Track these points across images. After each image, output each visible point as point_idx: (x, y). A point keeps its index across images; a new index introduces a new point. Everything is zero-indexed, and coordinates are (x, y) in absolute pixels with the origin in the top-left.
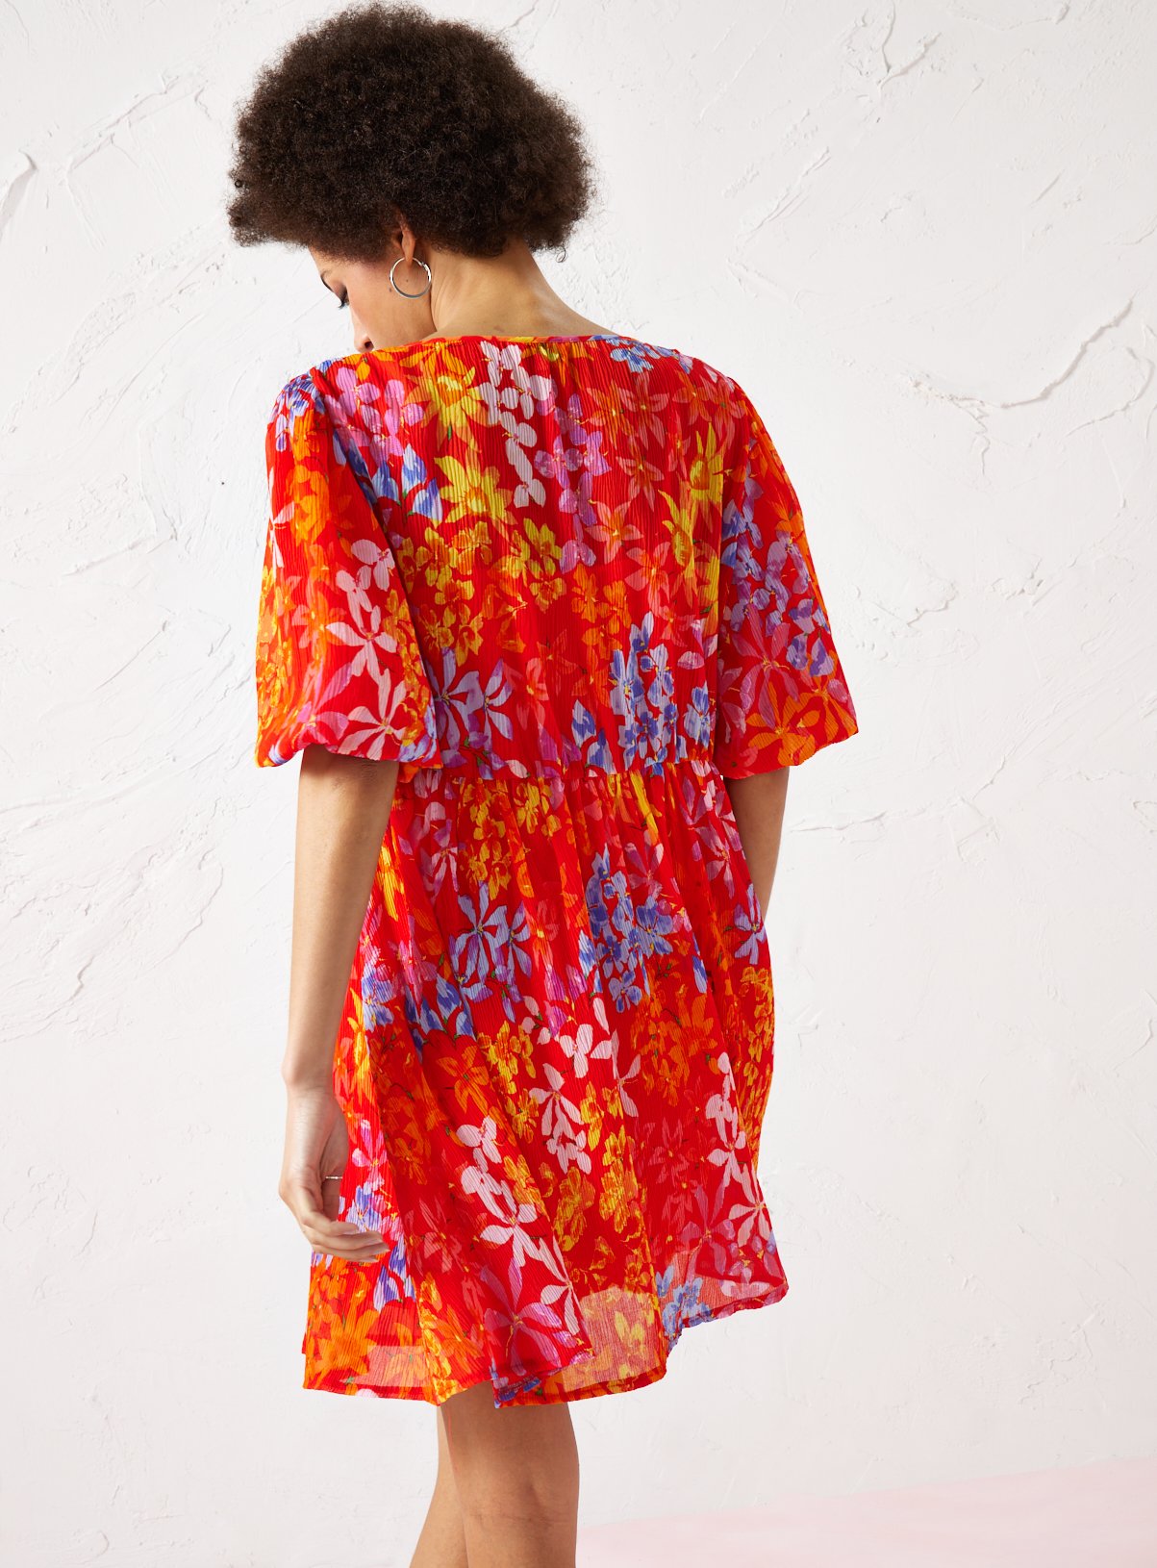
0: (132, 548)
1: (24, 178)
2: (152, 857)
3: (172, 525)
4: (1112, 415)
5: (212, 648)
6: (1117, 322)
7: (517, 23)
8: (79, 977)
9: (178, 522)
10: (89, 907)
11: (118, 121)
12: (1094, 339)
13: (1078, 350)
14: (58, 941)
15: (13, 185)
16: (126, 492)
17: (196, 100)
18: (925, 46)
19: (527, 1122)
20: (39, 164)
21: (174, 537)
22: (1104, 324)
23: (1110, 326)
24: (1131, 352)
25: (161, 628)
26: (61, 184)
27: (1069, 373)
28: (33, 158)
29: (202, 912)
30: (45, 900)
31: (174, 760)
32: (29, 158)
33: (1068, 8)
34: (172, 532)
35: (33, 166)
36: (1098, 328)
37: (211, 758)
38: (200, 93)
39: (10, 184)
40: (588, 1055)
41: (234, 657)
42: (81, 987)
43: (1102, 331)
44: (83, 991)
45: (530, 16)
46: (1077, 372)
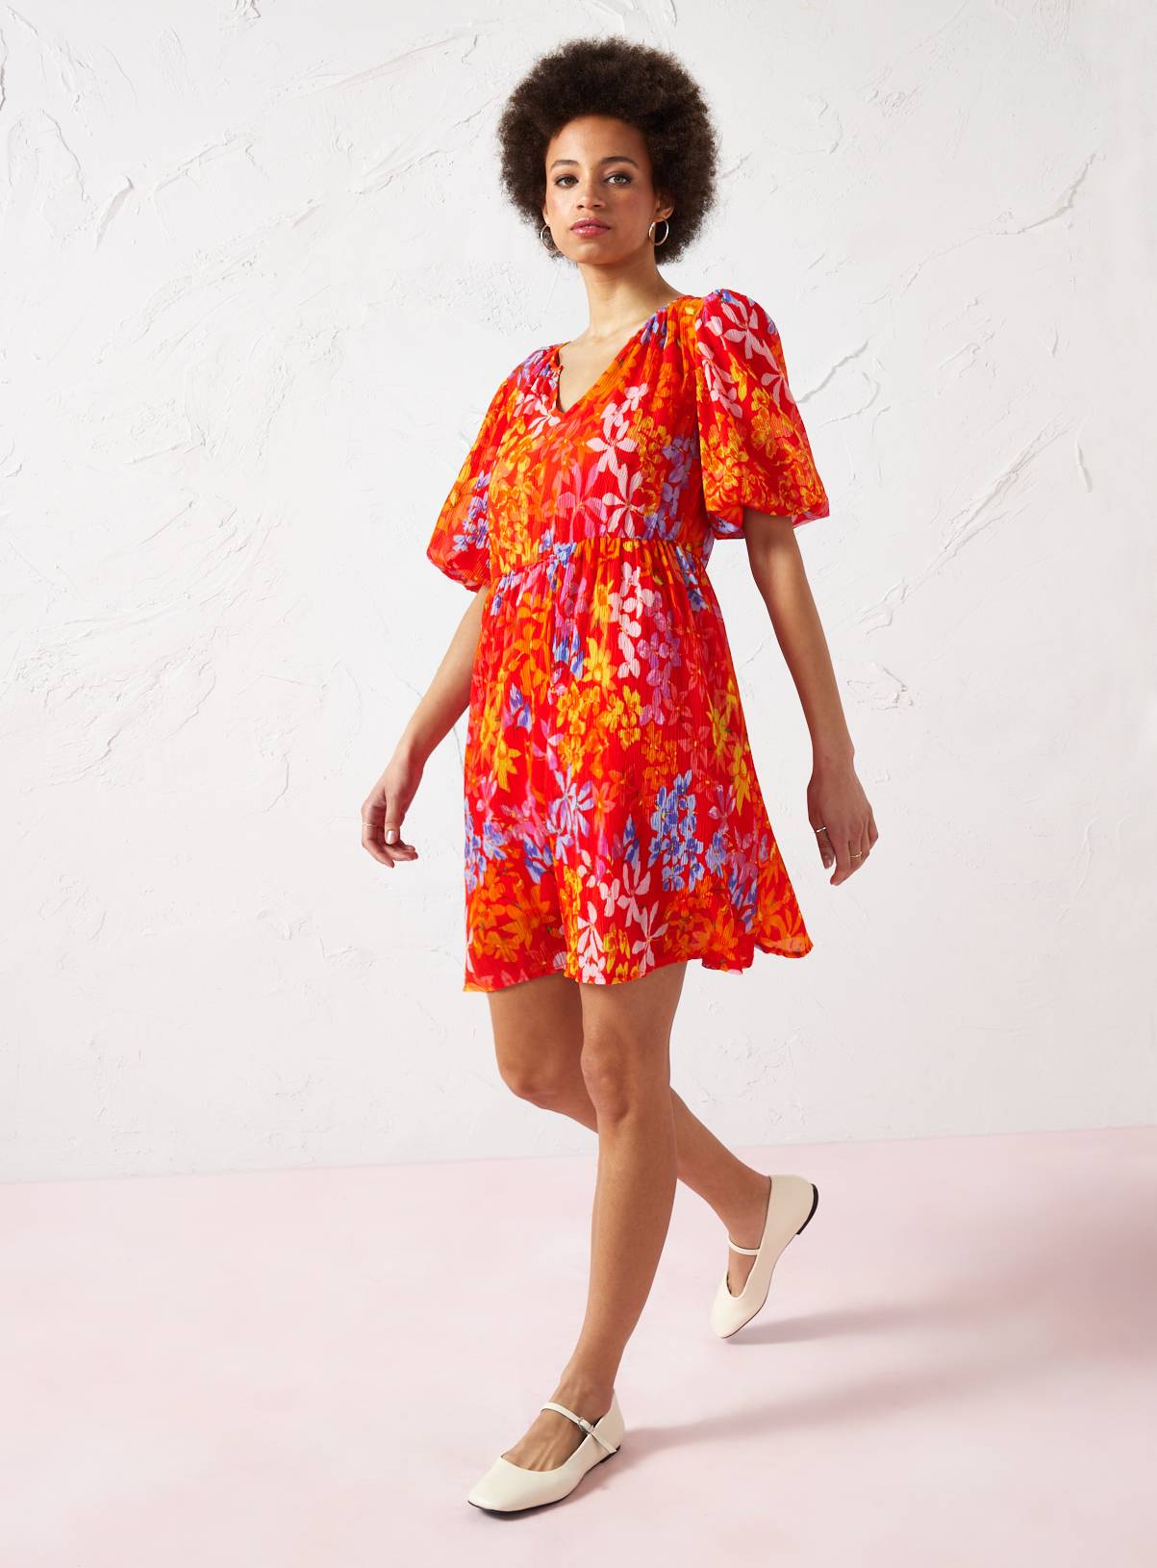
1: (124, 193)
2: (167, 664)
4: (849, 417)
6: (857, 355)
7: (468, 121)
8: (109, 743)
10: (120, 695)
11: (192, 161)
12: (840, 365)
13: (830, 371)
14: (96, 717)
15: (116, 197)
17: (246, 151)
18: (741, 161)
20: (135, 185)
21: (204, 444)
22: (848, 355)
23: (851, 357)
24: (865, 375)
25: (188, 506)
26: (149, 199)
27: (823, 385)
28: (132, 180)
29: (198, 705)
30: (90, 688)
32: (129, 180)
33: (837, 144)
35: (131, 186)
36: (844, 357)
38: (249, 147)
39: (114, 195)
42: (110, 751)
43: (846, 359)
44: (110, 753)
45: (477, 116)
46: (829, 385)
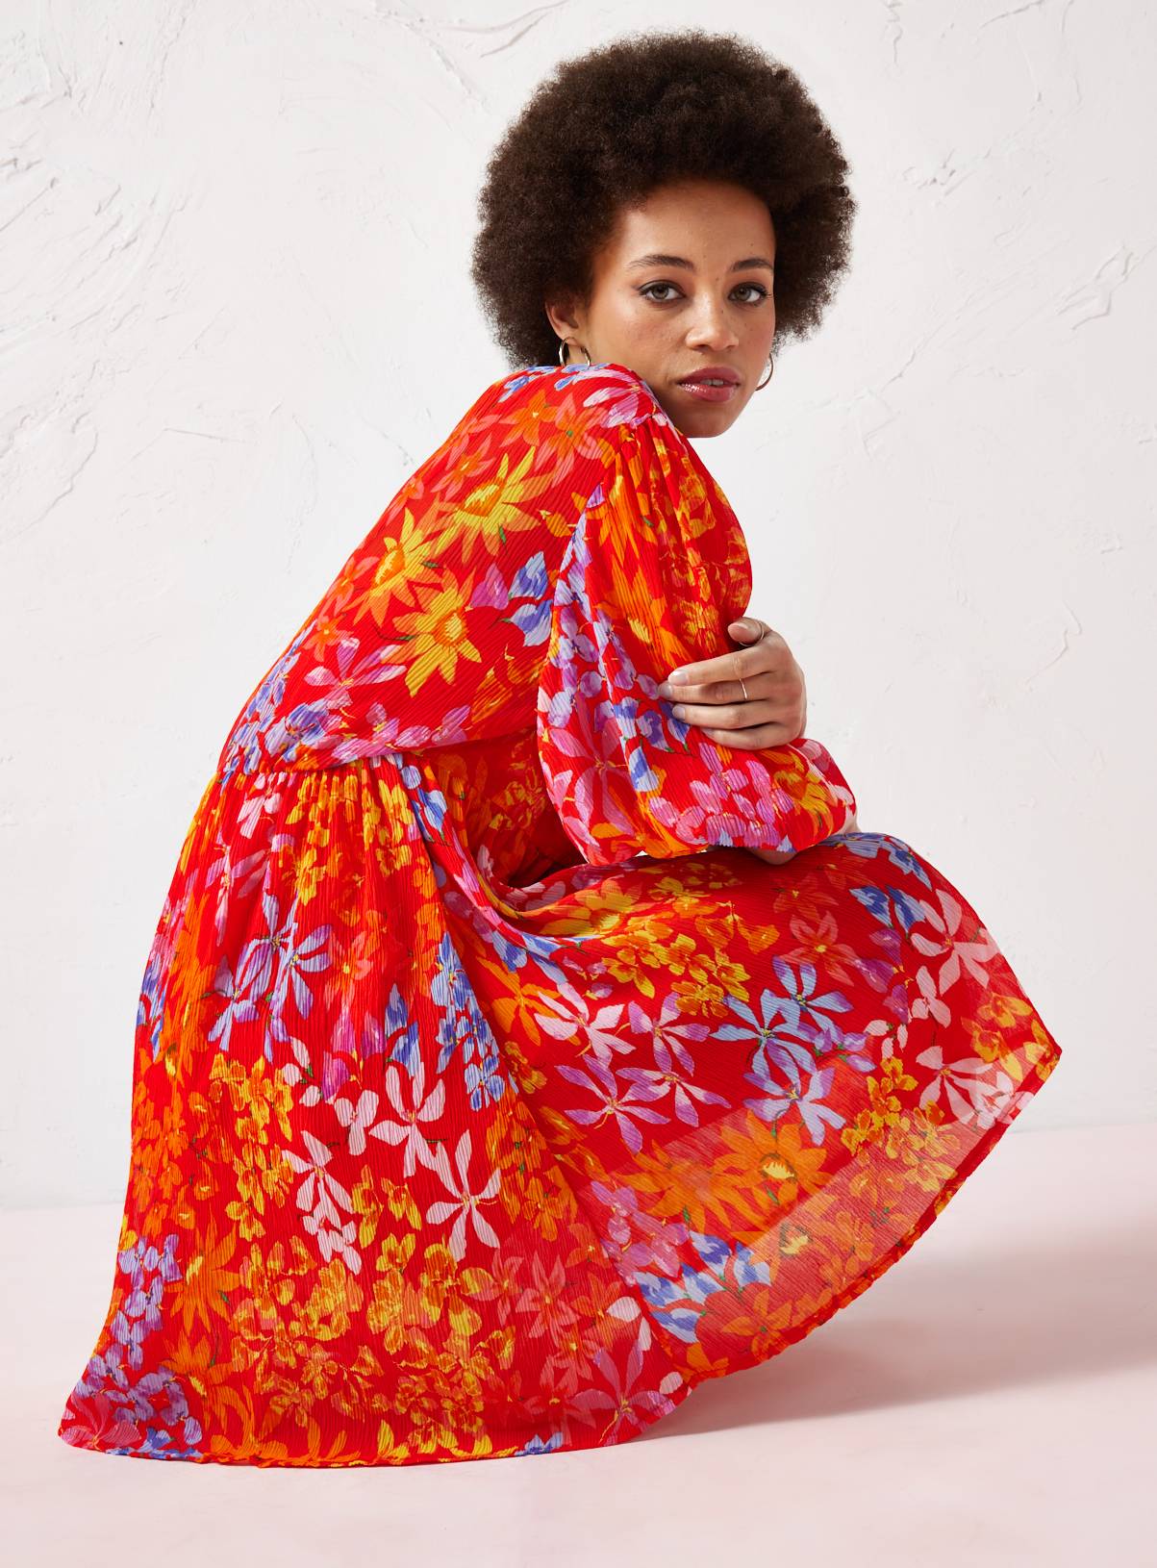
0: (24, 102)
2: (25, 418)
3: (67, 82)
5: (100, 208)
9: (73, 78)
16: (23, 47)
19: (277, 1184)
21: (68, 94)
25: (49, 184)
29: (72, 478)
31: (54, 319)
34: (67, 89)
37: (92, 319)
40: (367, 1130)
41: (122, 217)
